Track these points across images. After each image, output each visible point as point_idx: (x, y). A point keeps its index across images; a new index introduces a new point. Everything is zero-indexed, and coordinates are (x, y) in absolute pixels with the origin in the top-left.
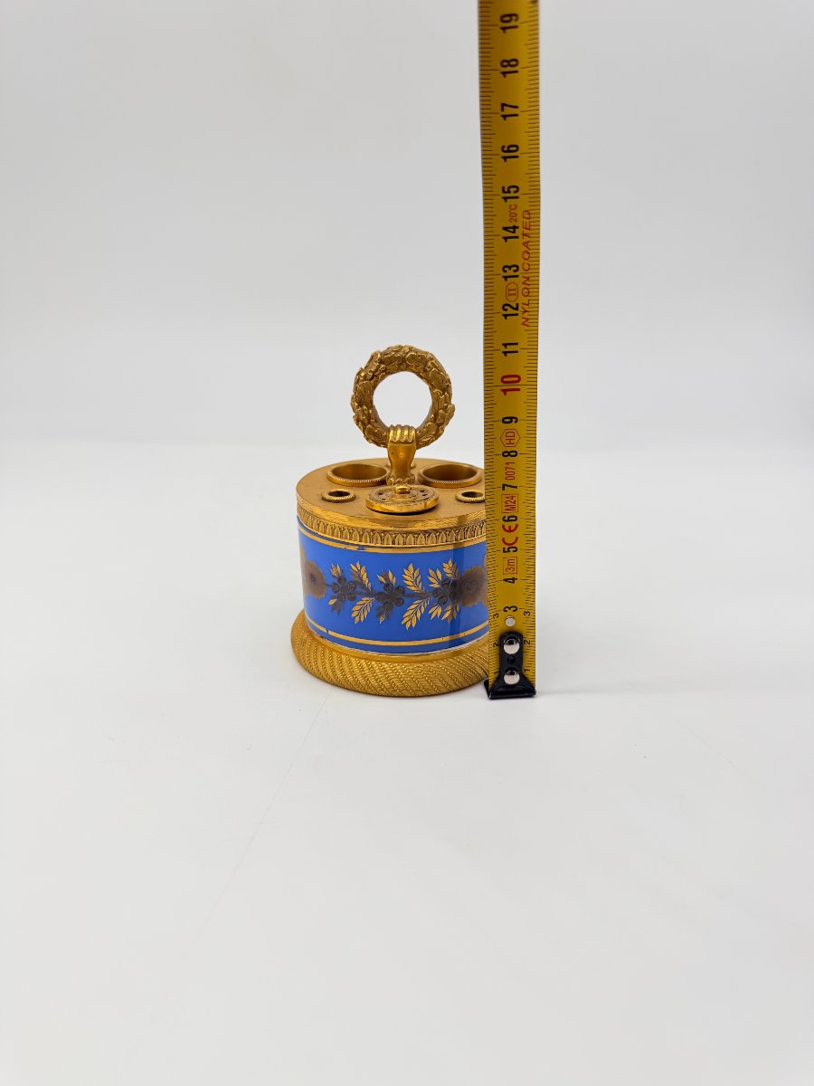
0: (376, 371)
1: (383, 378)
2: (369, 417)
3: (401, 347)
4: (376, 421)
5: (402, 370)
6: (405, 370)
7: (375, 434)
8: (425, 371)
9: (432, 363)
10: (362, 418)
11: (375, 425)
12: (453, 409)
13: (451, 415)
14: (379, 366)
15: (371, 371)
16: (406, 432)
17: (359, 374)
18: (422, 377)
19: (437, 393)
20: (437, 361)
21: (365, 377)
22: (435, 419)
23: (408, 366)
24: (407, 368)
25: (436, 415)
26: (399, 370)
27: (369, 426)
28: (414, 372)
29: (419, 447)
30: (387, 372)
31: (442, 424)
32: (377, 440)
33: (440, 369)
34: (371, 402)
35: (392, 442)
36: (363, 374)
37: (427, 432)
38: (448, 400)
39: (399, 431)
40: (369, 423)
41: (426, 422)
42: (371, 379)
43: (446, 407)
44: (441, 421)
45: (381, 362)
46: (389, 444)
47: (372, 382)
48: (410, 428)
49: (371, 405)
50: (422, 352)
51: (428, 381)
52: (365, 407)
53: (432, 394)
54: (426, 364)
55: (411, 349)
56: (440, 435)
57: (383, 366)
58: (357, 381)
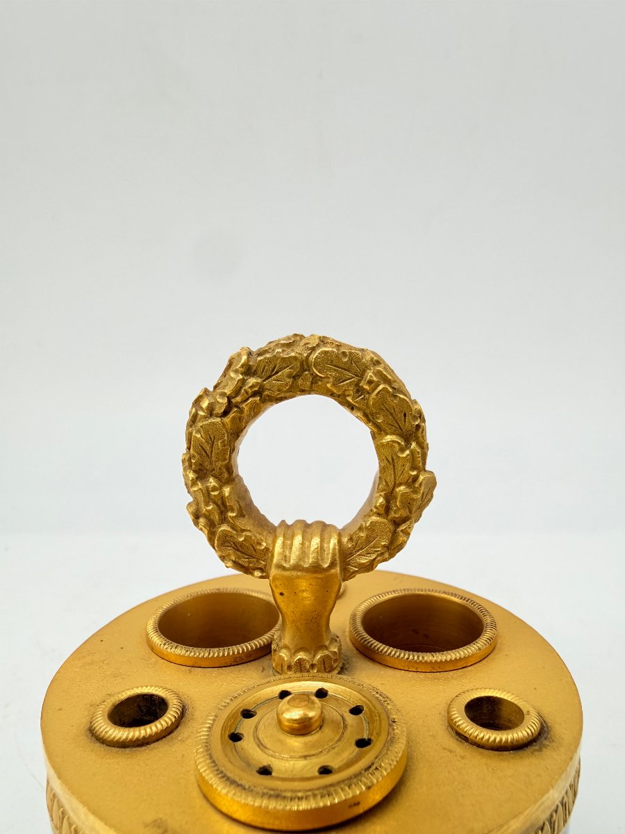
0: (237, 392)
1: (256, 412)
2: (223, 507)
3: (297, 338)
4: (241, 515)
5: (303, 392)
6: (309, 391)
7: (238, 548)
8: (359, 390)
9: (379, 374)
10: (205, 509)
11: (241, 523)
12: (432, 483)
13: (427, 498)
14: (243, 382)
15: (223, 395)
16: (316, 542)
17: (197, 402)
18: (352, 408)
19: (390, 445)
20: (387, 368)
21: (211, 411)
22: (387, 509)
23: (315, 379)
24: (314, 386)
25: (390, 497)
26: (294, 389)
27: (224, 527)
28: (332, 395)
29: (347, 575)
30: (264, 398)
31: (405, 520)
32: (244, 561)
33: (395, 388)
34: (230, 469)
35: (280, 567)
36: (205, 404)
37: (368, 540)
38: (418, 462)
39: (298, 540)
40: (224, 520)
41: (365, 513)
42: (225, 413)
43: (415, 478)
44: (403, 513)
45: (248, 371)
46: (273, 572)
47: (227, 420)
48: (324, 527)
49: (228, 475)
50: (351, 348)
51: (368, 418)
52: (212, 482)
53: (379, 448)
54: (361, 375)
55: (323, 341)
56: (400, 547)
57: (252, 381)
58: (194, 419)
